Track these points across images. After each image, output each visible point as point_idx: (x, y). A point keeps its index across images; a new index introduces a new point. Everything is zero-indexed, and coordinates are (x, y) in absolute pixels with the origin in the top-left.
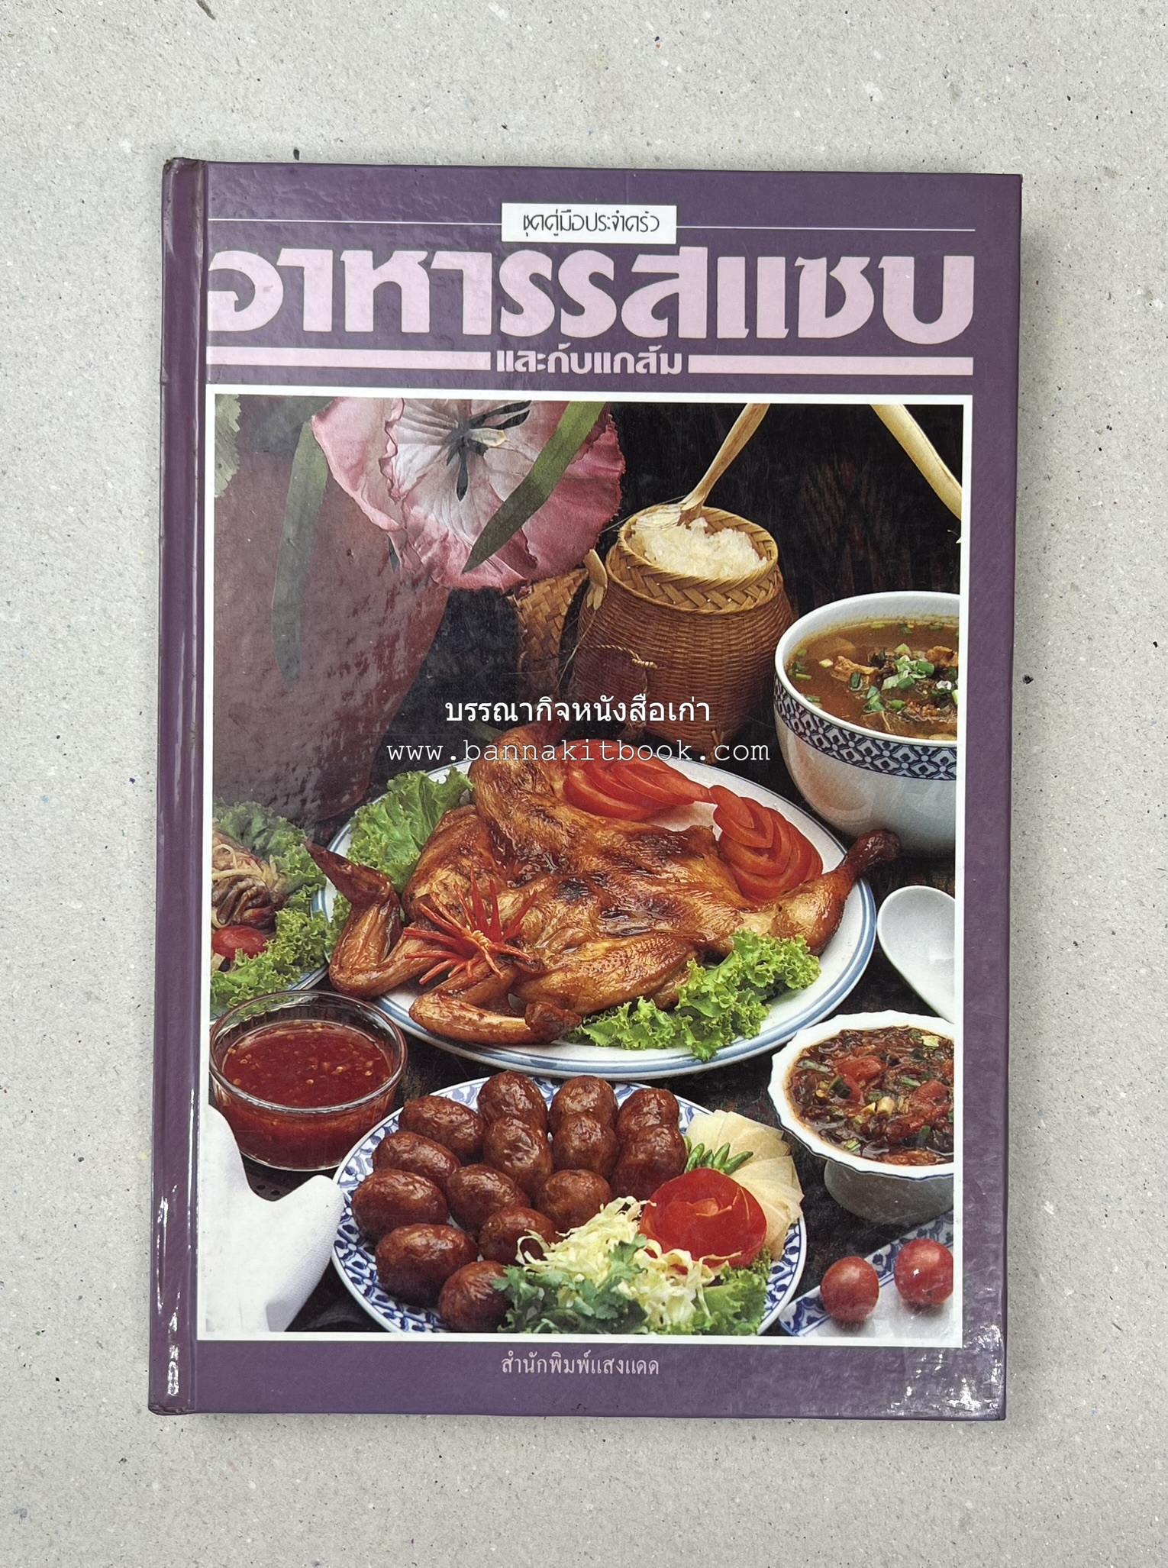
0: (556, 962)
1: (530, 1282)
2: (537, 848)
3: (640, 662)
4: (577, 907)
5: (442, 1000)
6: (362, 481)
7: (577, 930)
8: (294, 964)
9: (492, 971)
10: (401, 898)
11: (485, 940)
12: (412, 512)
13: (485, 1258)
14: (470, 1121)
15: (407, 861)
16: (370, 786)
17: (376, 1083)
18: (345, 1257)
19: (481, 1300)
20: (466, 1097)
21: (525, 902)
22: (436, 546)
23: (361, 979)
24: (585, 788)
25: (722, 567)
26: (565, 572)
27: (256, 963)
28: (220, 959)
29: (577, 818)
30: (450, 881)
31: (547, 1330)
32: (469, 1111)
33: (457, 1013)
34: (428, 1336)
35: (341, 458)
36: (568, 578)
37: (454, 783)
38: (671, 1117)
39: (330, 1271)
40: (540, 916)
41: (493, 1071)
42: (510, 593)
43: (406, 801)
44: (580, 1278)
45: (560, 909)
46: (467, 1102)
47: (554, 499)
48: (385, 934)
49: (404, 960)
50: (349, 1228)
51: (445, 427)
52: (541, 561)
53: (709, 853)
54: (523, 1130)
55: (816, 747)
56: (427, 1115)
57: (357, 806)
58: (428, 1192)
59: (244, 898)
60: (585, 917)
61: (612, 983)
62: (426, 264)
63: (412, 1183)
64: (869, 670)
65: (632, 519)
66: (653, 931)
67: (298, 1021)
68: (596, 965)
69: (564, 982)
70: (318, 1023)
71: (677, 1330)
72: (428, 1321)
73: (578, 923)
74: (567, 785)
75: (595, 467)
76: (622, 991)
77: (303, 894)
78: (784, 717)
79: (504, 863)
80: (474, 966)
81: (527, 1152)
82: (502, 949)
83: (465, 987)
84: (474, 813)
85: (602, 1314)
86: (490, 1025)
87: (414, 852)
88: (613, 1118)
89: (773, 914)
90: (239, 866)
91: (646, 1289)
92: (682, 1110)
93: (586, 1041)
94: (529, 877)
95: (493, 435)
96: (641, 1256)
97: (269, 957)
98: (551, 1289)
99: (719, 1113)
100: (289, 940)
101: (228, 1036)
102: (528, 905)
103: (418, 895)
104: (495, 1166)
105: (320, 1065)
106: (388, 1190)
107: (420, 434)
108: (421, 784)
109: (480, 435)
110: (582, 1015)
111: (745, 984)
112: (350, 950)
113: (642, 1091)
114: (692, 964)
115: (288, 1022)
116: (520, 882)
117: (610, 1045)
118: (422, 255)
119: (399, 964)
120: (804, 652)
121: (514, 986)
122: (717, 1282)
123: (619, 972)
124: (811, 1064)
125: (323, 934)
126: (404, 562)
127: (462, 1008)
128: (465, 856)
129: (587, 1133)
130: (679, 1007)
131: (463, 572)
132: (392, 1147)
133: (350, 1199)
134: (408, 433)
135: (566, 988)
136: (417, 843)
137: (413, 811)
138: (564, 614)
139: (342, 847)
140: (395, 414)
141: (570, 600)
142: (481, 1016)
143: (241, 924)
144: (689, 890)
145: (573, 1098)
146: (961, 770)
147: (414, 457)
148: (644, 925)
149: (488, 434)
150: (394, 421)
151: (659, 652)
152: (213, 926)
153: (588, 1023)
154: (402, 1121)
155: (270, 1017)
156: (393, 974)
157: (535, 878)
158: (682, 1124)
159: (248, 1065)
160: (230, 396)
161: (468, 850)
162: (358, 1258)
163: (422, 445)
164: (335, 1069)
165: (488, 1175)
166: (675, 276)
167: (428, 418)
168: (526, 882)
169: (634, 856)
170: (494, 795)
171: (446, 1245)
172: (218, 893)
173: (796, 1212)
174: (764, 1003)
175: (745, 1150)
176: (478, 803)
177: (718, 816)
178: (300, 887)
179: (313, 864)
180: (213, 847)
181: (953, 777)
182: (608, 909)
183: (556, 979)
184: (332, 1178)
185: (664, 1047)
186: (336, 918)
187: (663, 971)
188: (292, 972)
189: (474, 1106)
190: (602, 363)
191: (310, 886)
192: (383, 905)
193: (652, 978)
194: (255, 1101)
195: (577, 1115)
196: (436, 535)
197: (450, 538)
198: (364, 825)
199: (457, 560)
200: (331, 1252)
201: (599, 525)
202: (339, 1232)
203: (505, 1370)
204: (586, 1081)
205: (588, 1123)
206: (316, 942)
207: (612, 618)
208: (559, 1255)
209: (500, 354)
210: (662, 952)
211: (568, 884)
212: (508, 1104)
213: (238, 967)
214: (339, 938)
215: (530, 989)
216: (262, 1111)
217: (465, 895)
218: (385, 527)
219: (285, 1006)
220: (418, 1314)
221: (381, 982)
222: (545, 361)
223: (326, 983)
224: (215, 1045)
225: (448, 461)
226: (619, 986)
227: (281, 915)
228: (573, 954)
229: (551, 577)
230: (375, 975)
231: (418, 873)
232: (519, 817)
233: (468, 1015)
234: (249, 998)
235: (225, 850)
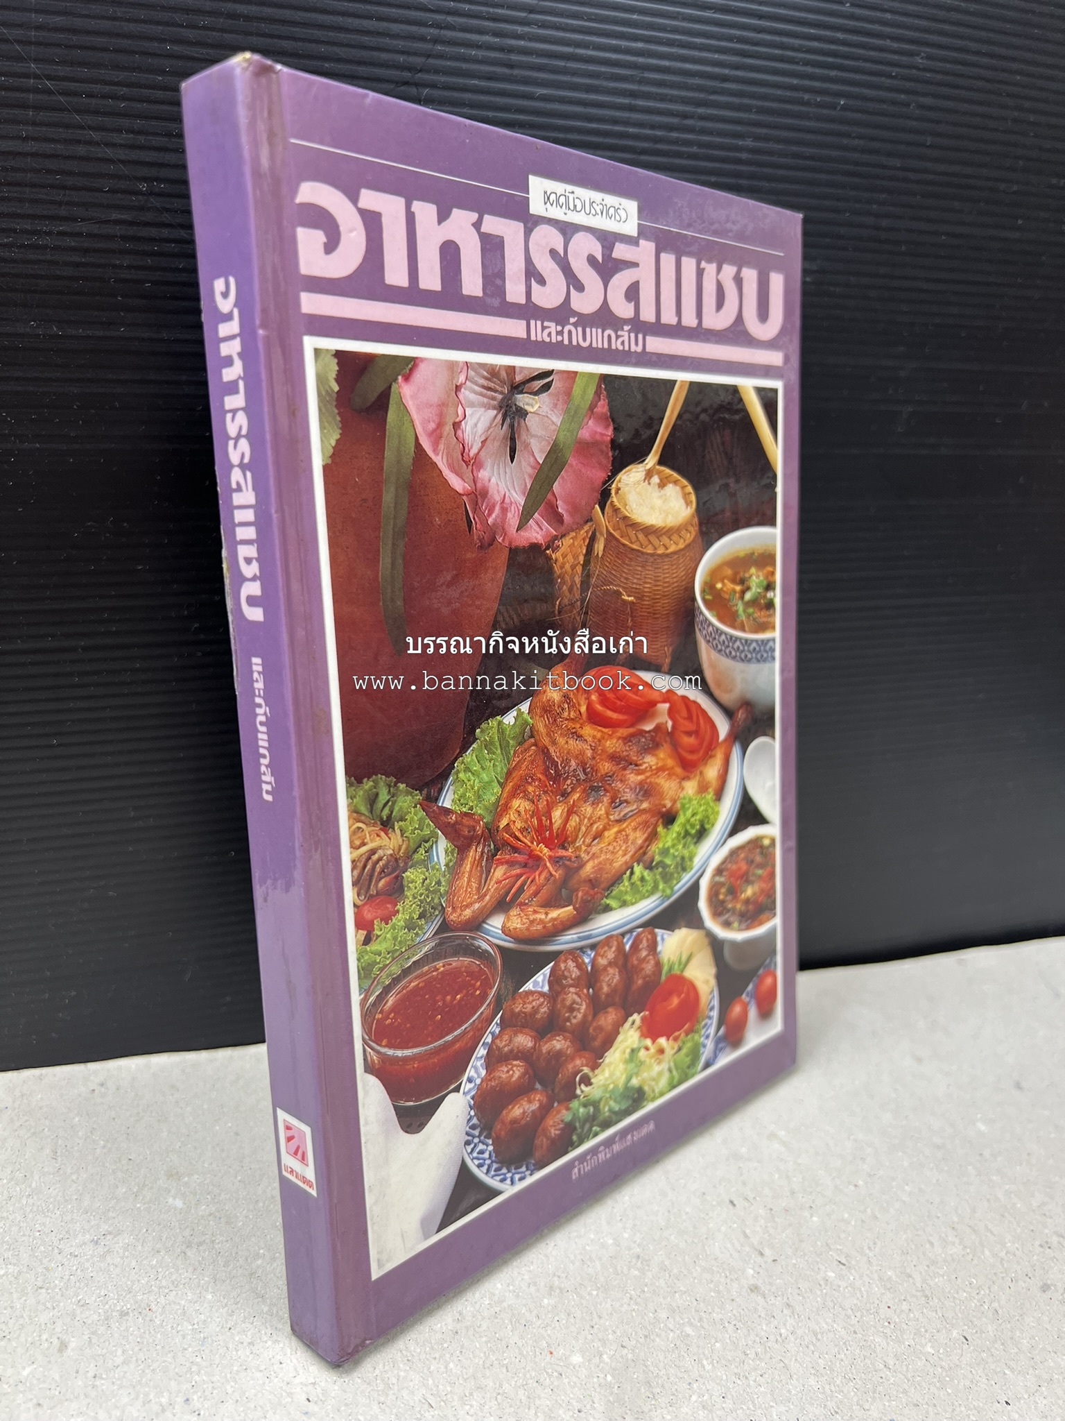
0: (588, 853)
1: (585, 1106)
2: (573, 763)
3: (626, 598)
4: (598, 806)
5: (522, 910)
6: (441, 447)
7: (599, 824)
8: (420, 918)
9: (551, 875)
10: (491, 832)
11: (546, 850)
12: (480, 476)
13: (559, 1103)
14: (543, 1002)
15: (493, 799)
16: (464, 738)
17: (484, 996)
18: (472, 1150)
19: (558, 1135)
20: (541, 984)
21: (568, 811)
22: (497, 509)
23: (468, 913)
24: (599, 707)
25: (667, 515)
26: (580, 527)
27: (391, 928)
28: (363, 933)
29: (595, 733)
30: (522, 809)
31: (596, 1134)
32: (542, 994)
33: (531, 918)
34: (530, 1180)
35: (425, 422)
36: (582, 532)
37: (520, 720)
38: (653, 946)
39: (464, 1168)
40: (578, 820)
41: (555, 956)
42: (547, 548)
43: (488, 746)
44: (611, 1086)
45: (587, 809)
46: (542, 988)
47: (572, 461)
48: (482, 867)
49: (496, 885)
50: (473, 1127)
51: (495, 391)
52: (566, 517)
53: (666, 742)
54: (576, 994)
55: (715, 649)
56: (517, 1010)
57: (456, 759)
58: (522, 1070)
59: (378, 869)
60: (603, 812)
61: (620, 861)
62: (477, 225)
63: (511, 1069)
64: (738, 588)
65: (618, 478)
66: (640, 811)
67: (426, 968)
68: (611, 848)
69: (593, 868)
70: (440, 964)
71: (662, 1094)
72: (527, 1169)
73: (599, 818)
74: (590, 707)
75: (596, 432)
76: (626, 863)
77: (422, 851)
78: (700, 630)
79: (554, 783)
80: (539, 875)
81: (579, 1010)
82: (557, 855)
83: (536, 894)
84: (534, 745)
85: (624, 1105)
86: (554, 919)
87: (497, 789)
88: (625, 962)
89: (697, 778)
90: (372, 841)
91: (645, 1075)
92: (659, 938)
93: (607, 909)
94: (569, 790)
95: (531, 401)
96: (642, 1053)
97: (400, 920)
98: (595, 1104)
99: (677, 931)
100: (414, 898)
101: (374, 1004)
102: (570, 812)
103: (502, 826)
104: (561, 1030)
105: (444, 1001)
106: (497, 1082)
107: (481, 398)
108: (498, 731)
109: (523, 400)
110: (604, 890)
111: (687, 833)
112: (459, 890)
113: (639, 935)
114: (660, 829)
115: (419, 972)
116: (565, 794)
117: (621, 907)
118: (474, 216)
119: (492, 890)
120: (709, 578)
121: (565, 882)
122: (680, 1049)
123: (623, 848)
124: (717, 879)
125: (439, 883)
126: (477, 525)
127: (535, 912)
128: (530, 784)
129: (612, 978)
130: (654, 863)
131: (517, 531)
132: (497, 1046)
133: (472, 1102)
134: (472, 397)
135: (595, 872)
136: (498, 781)
137: (494, 753)
138: (582, 562)
139: (447, 800)
140: (462, 378)
141: (584, 551)
142: (547, 914)
143: (378, 894)
144: (656, 774)
145: (602, 956)
146: (777, 654)
147: (478, 422)
148: (635, 807)
149: (527, 400)
150: (461, 385)
151: (636, 589)
152: (355, 905)
153: (608, 894)
154: (504, 1024)
155: (406, 972)
156: (487, 904)
157: (573, 789)
158: (659, 948)
159: (392, 1023)
160: (327, 350)
161: (532, 778)
162: (481, 1147)
163: (483, 409)
164: (455, 999)
165: (557, 1038)
166: (636, 265)
167: (485, 383)
168: (568, 794)
169: (628, 756)
170: (546, 725)
171: (535, 1106)
172: (356, 873)
173: (713, 982)
174: (696, 843)
175: (689, 953)
176: (537, 737)
177: (671, 712)
178: (420, 846)
179: (428, 821)
180: (350, 828)
181: (773, 658)
182: (616, 802)
183: (589, 869)
184: (459, 1092)
185: (648, 897)
186: (447, 865)
187: (646, 840)
188: (418, 926)
189: (546, 989)
190: (597, 338)
191: (427, 842)
192: (479, 843)
193: (641, 848)
194: (399, 1053)
195: (605, 969)
196: (498, 498)
197: (507, 500)
198: (461, 775)
199: (513, 520)
200: (462, 1152)
201: (601, 484)
202: (467, 1134)
203: (574, 1177)
204: (607, 942)
205: (611, 971)
206: (434, 892)
207: (610, 563)
208: (601, 1077)
209: (533, 323)
210: (645, 824)
211: (593, 788)
212: (566, 978)
213: (378, 936)
214: (451, 883)
215: (573, 882)
216: (406, 1060)
217: (532, 817)
218: (461, 491)
219: (415, 958)
220: (521, 1167)
221: (481, 910)
222: (560, 333)
223: (445, 927)
224: (366, 1016)
225: (502, 425)
226: (624, 859)
227: (408, 877)
228: (598, 843)
229: (573, 531)
230: (477, 906)
231: (501, 808)
232: (561, 741)
233: (538, 916)
234: (388, 962)
235: (359, 828)
